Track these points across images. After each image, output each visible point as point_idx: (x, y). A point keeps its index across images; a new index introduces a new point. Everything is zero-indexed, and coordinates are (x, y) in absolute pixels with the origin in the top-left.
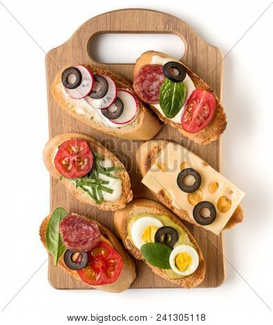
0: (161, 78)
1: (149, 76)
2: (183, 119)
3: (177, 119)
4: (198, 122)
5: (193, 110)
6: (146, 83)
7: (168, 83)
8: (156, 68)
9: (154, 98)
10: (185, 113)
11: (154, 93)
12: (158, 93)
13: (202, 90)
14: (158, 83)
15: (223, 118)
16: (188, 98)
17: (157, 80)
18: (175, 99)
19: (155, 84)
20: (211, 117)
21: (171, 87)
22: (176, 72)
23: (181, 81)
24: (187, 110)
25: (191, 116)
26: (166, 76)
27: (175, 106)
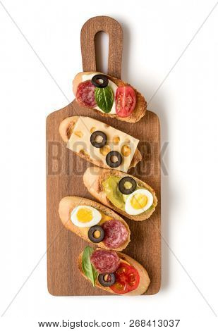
0: (93, 88)
1: (84, 90)
2: (117, 110)
3: (113, 111)
4: (127, 108)
5: (121, 102)
6: (84, 95)
7: (98, 90)
8: (87, 83)
9: (92, 104)
10: (116, 106)
11: (91, 100)
12: (94, 99)
13: (122, 87)
14: (91, 92)
15: (144, 100)
16: (115, 95)
17: (90, 91)
18: (107, 99)
19: (90, 94)
20: (135, 102)
21: (102, 91)
22: (101, 81)
23: (107, 85)
24: (117, 103)
25: (121, 106)
26: (95, 86)
27: (108, 103)
